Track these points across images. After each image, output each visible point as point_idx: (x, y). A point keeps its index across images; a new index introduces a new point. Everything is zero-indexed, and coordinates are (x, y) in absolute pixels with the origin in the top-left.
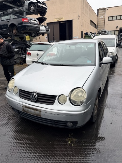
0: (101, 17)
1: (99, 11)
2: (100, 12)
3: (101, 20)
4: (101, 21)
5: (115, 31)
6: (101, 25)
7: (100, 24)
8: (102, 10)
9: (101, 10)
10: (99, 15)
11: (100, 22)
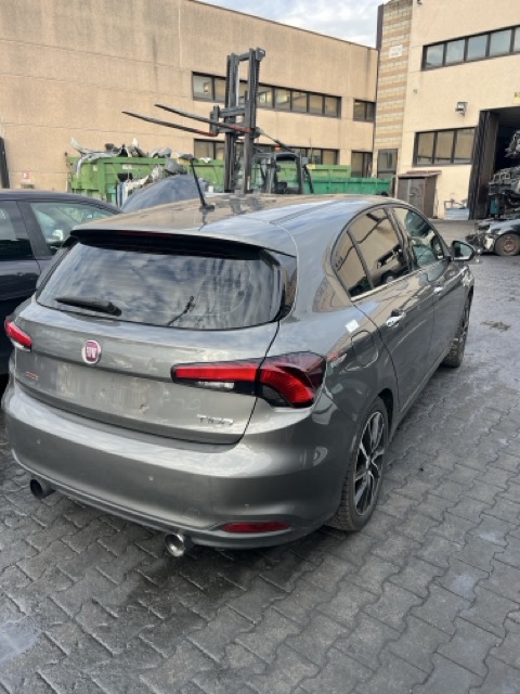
0: (393, 51)
1: (387, 16)
2: (390, 23)
3: (392, 65)
4: (393, 73)
5: (455, 130)
6: (392, 99)
7: (389, 91)
8: (400, 11)
9: (396, 12)
10: (384, 41)
11: (387, 78)
